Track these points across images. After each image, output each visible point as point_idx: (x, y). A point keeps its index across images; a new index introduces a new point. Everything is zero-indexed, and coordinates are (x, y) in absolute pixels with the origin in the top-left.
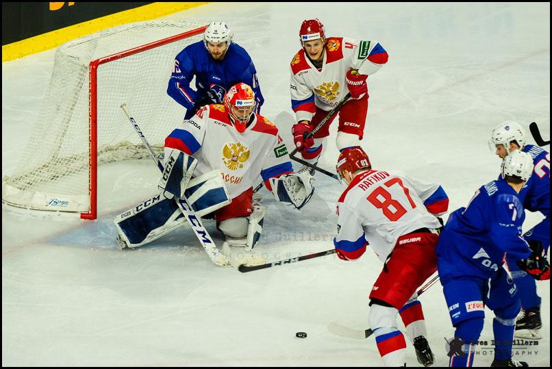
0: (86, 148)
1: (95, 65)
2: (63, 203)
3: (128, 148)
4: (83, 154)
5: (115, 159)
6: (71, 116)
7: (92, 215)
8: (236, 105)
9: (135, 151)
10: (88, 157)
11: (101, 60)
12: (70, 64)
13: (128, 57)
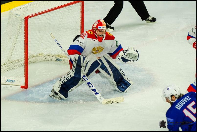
0: (23, 56)
1: (27, 18)
2: (13, 81)
3: (42, 56)
4: (22, 58)
5: (36, 61)
6: (16, 42)
7: (26, 87)
8: (98, 29)
9: (45, 57)
10: (24, 60)
11: (30, 16)
12: (16, 18)
13: (42, 15)
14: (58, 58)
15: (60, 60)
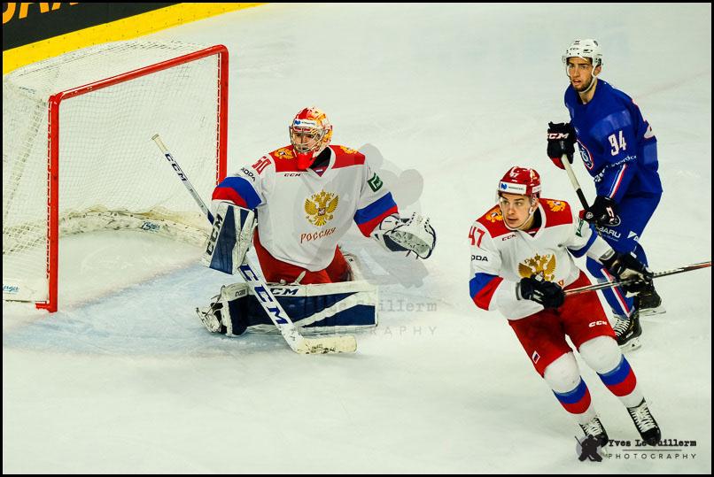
1: (56, 100)
2: (11, 289)
3: (99, 215)
4: (39, 222)
5: (83, 229)
6: (22, 171)
7: (50, 305)
9: (109, 218)
10: (46, 227)
11: (65, 93)
12: (22, 98)
13: (102, 90)
14: (150, 220)
15: (154, 227)
